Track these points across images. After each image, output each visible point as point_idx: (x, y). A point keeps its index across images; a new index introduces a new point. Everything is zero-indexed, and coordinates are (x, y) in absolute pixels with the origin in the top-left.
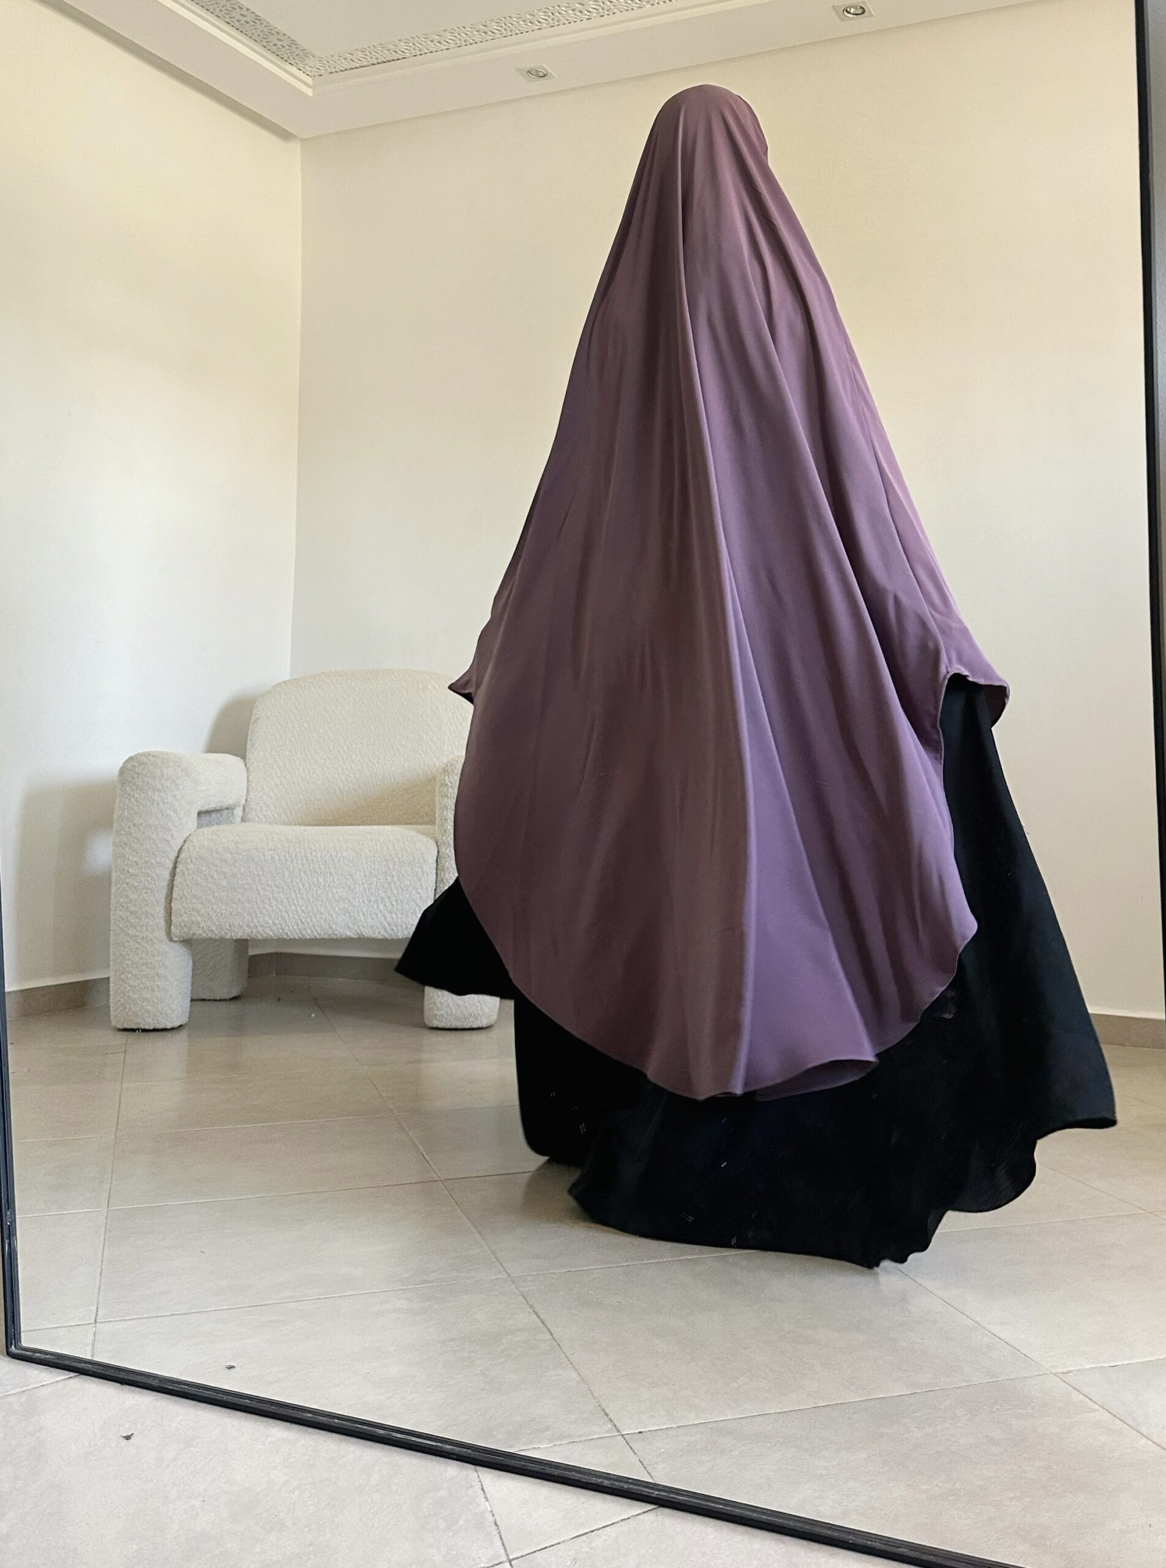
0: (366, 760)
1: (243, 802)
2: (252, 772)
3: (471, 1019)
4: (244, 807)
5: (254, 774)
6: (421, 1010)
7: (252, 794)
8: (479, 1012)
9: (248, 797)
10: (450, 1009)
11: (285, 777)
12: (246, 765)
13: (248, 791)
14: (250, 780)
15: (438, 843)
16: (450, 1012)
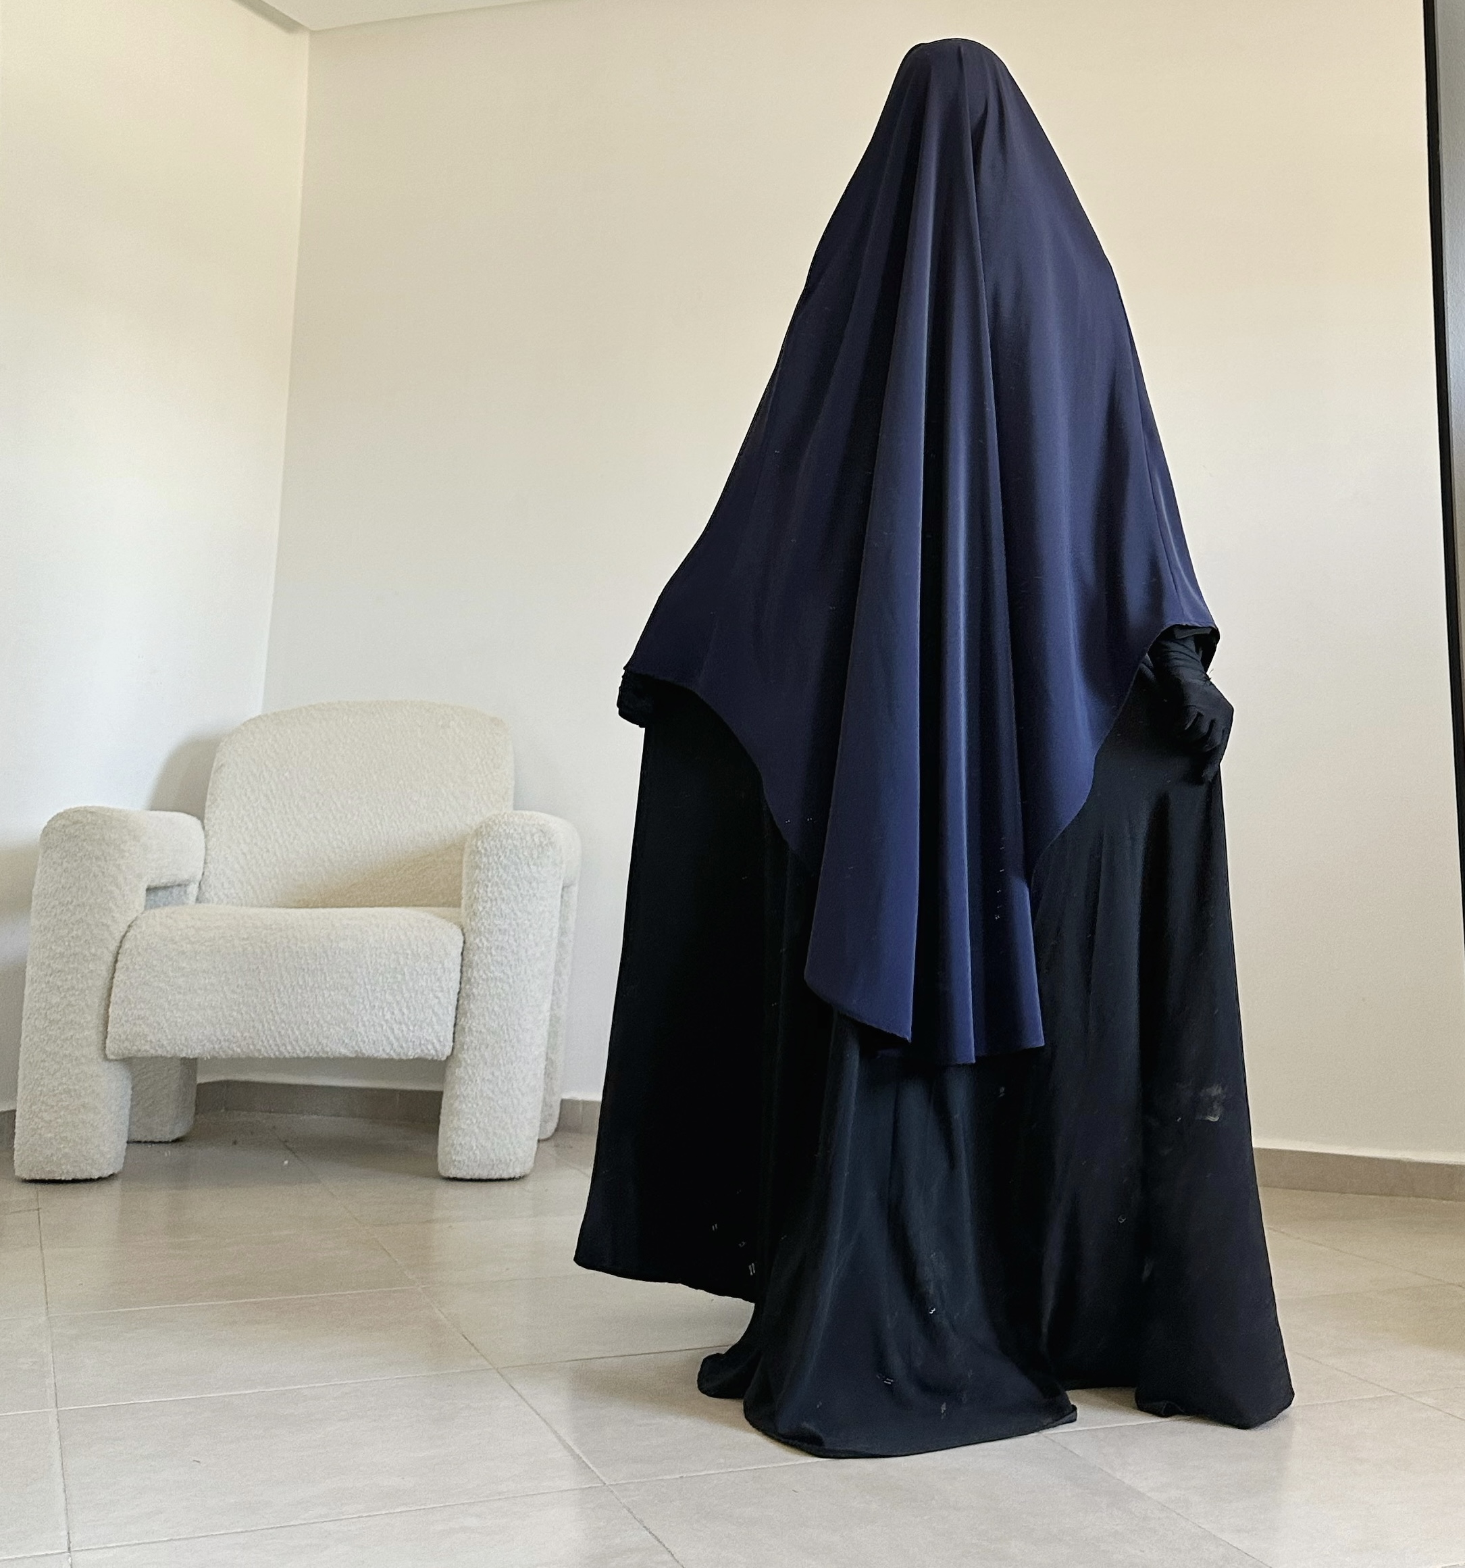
1: (199, 877)
2: (212, 837)
3: (502, 1164)
4: (199, 883)
5: (214, 839)
7: (210, 867)
9: (206, 870)
10: (474, 1153)
12: (203, 828)
13: (205, 863)
14: (208, 846)
15: (465, 930)
16: (472, 1158)
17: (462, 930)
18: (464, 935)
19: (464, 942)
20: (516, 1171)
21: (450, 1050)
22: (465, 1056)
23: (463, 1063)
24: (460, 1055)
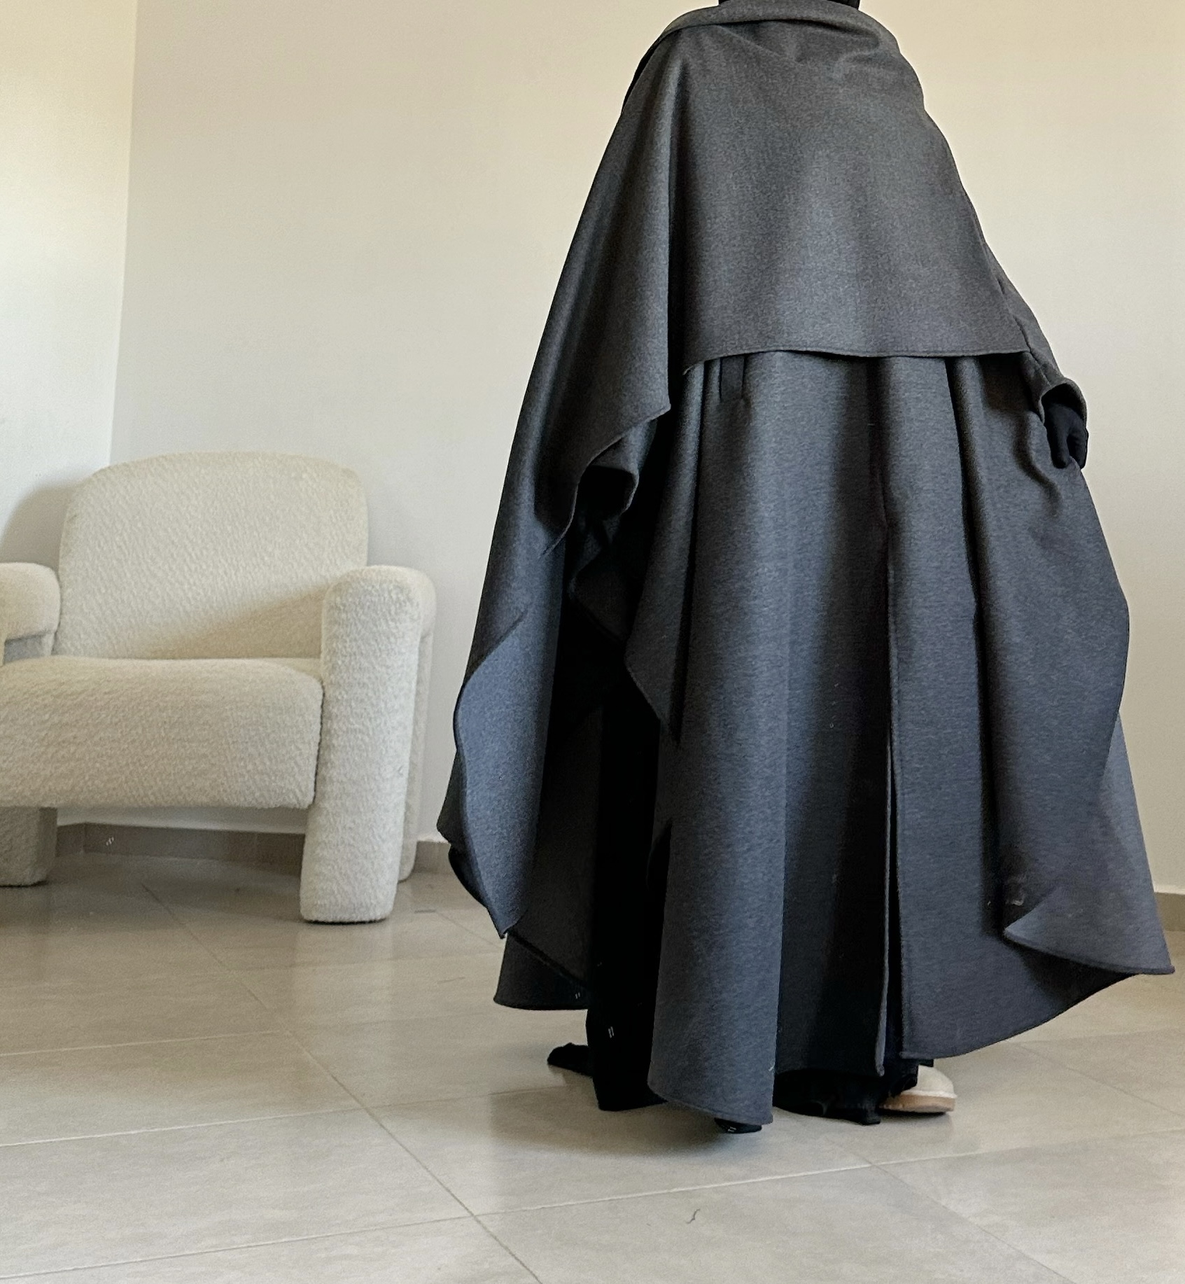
0: (221, 571)
1: (55, 627)
2: (67, 587)
3: (362, 910)
4: (56, 634)
5: (69, 590)
6: (298, 899)
7: (67, 617)
8: (372, 901)
9: (62, 621)
10: (335, 897)
11: (112, 595)
12: (58, 578)
13: (61, 614)
14: (64, 597)
15: (324, 684)
16: (333, 901)
17: (322, 683)
18: (323, 688)
19: (324, 695)
20: (378, 914)
21: (312, 800)
22: (327, 805)
23: (325, 812)
24: (320, 803)
